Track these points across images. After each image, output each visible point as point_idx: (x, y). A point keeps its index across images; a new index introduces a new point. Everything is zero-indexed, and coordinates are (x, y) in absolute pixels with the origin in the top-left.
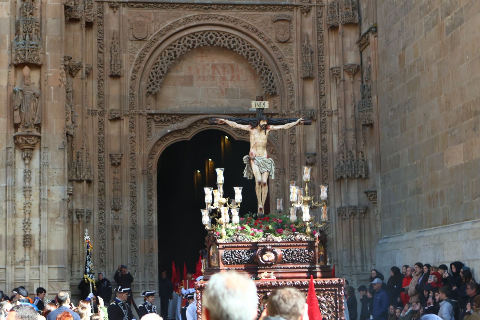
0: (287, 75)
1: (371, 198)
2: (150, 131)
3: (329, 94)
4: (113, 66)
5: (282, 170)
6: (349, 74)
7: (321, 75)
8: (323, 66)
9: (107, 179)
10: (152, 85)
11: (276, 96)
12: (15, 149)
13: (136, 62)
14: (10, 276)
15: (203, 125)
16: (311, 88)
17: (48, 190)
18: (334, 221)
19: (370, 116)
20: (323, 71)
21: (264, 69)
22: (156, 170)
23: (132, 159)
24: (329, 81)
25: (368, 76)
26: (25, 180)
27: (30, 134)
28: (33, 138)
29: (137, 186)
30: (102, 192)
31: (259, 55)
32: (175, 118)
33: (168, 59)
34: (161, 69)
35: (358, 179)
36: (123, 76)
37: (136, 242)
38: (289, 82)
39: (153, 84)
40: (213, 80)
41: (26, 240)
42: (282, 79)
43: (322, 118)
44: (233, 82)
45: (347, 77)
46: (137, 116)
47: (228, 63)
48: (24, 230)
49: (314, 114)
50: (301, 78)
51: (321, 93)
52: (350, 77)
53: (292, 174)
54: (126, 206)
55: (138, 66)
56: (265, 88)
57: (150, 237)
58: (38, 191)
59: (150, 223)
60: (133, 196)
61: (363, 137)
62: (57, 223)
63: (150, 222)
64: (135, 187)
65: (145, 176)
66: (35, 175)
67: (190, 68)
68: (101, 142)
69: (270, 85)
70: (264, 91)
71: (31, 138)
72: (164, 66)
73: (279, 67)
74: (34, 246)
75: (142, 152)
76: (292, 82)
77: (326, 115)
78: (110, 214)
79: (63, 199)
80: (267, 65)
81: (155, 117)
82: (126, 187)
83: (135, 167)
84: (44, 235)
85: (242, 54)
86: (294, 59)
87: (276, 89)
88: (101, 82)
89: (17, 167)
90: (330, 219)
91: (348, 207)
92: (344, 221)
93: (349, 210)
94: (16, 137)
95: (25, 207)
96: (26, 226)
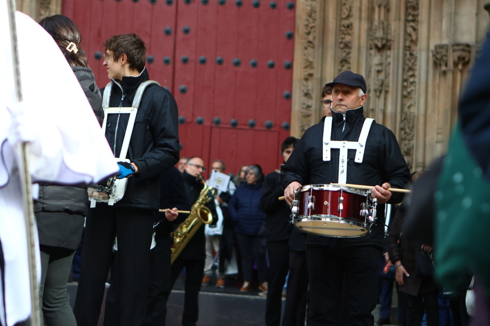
90: (417, 73)
91: (454, 45)
92: (442, 78)
93: (454, 51)
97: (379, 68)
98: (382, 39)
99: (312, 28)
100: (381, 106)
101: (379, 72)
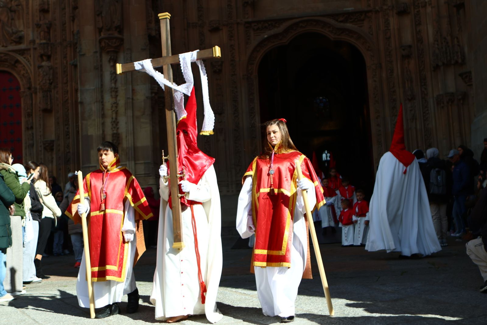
1: (466, 80)
2: (249, 39)
5: (378, 65)
12: (101, 53)
15: (298, 28)
17: (133, 90)
18: (433, 111)
22: (257, 75)
23: (232, 66)
26: (111, 81)
27: (111, 36)
28: (114, 40)
29: (238, 91)
32: (272, 24)
35: (454, 65)
37: (239, 143)
43: (416, 10)
46: (235, 25)
48: (112, 129)
49: (407, 7)
53: (389, 68)
54: (229, 110)
57: (253, 139)
58: (124, 91)
59: (253, 125)
60: (234, 101)
61: (458, 23)
62: (142, 120)
64: (236, 92)
65: (246, 80)
66: (120, 77)
71: (112, 41)
74: (122, 143)
75: (242, 58)
77: (419, 6)
79: (147, 97)
81: (253, 25)
82: (227, 91)
83: (235, 73)
84: (130, 132)
89: (103, 70)
90: (429, 109)
91: (445, 94)
92: (442, 109)
93: (446, 97)
94: (100, 42)
95: (112, 107)
96: (114, 125)
98: (410, 95)
99: (376, 94)
100: (414, 126)
101: (411, 110)
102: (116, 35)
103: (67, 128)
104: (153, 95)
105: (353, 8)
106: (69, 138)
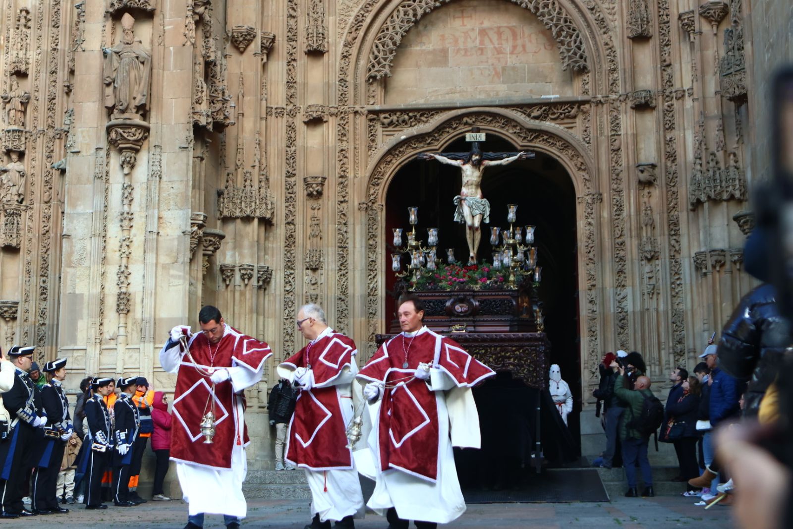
0: (605, 36)
1: (746, 227)
2: (373, 141)
3: (678, 61)
4: (310, 36)
5: (596, 196)
6: (710, 22)
7: (663, 32)
8: (667, 15)
9: (299, 220)
10: (376, 65)
11: (587, 73)
12: (108, 150)
13: (350, 29)
14: (92, 361)
15: (461, 127)
16: (646, 56)
17: (160, 218)
18: (688, 281)
19: (740, 80)
20: (667, 25)
21: (565, 29)
22: (384, 203)
23: (341, 186)
24: (677, 40)
25: (738, 14)
26: (123, 201)
27: (128, 122)
28: (134, 130)
29: (349, 230)
30: (290, 239)
31: (557, 4)
32: (415, 116)
33: (402, 22)
34: (391, 39)
35: (728, 201)
36: (328, 51)
37: (346, 323)
38: (607, 47)
39: (379, 63)
40: (482, 54)
41: (121, 301)
42: (596, 44)
43: (666, 104)
44: (514, 56)
45: (706, 27)
46: (351, 116)
47: (505, 25)
48: (118, 285)
49: (651, 98)
50: (629, 37)
51: (665, 61)
52: (712, 26)
53: (614, 203)
54: (330, 263)
55: (353, 35)
56: (566, 60)
57: (371, 316)
58: (144, 220)
59: (371, 293)
60: (341, 247)
61: (737, 129)
62: (172, 272)
63: (372, 290)
64: (346, 232)
65: (363, 212)
66: (139, 194)
67: (443, 37)
68: (291, 159)
69: (575, 53)
70: (565, 64)
71: (130, 131)
72: (397, 34)
73: (591, 23)
74: (134, 311)
75: (360, 174)
76: (613, 47)
77: (672, 98)
78: (303, 278)
79: (183, 232)
80: (570, 22)
81: (382, 116)
82: (330, 230)
83: (346, 199)
84: (149, 292)
85: (527, 6)
86: (616, 9)
87: (585, 60)
88: (293, 63)
89: (111, 181)
90: (682, 277)
91: (710, 252)
92: (704, 279)
93: (711, 256)
94: (109, 129)
95: (121, 246)
96: (123, 279)
97: (650, 275)
98: (651, 251)
99: (591, 248)
100: (655, 306)
101: (650, 278)
102: (137, 120)
103: (44, 282)
104: (195, 228)
105: (558, 96)
106: (45, 299)
